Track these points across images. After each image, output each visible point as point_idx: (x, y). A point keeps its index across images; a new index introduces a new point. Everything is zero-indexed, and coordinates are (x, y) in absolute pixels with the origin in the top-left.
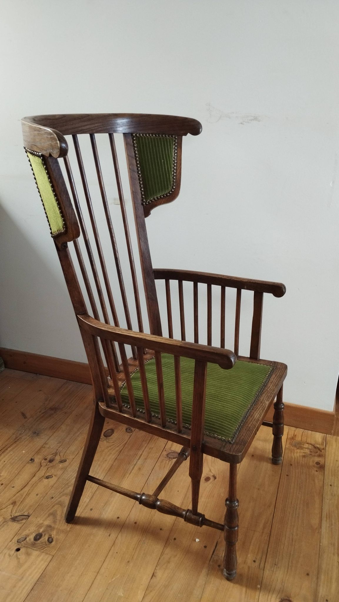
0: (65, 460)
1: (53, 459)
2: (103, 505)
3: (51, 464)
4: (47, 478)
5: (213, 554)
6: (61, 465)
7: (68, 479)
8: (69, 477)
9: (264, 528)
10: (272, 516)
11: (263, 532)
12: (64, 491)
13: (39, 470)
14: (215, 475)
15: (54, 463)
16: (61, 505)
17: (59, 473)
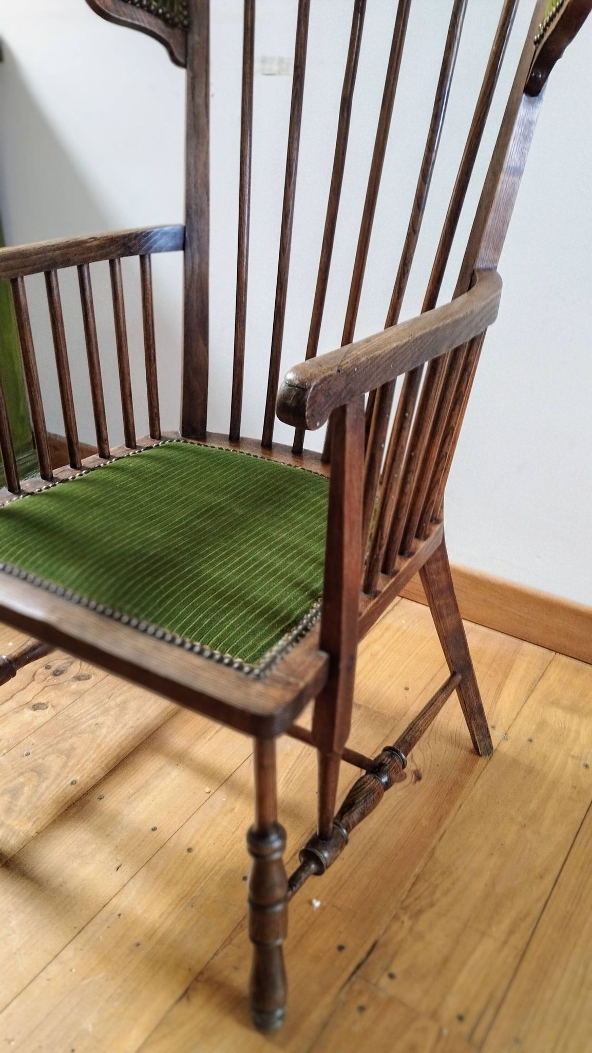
0: (89, 676)
1: (63, 669)
2: (131, 791)
3: (56, 680)
4: (36, 707)
5: (354, 973)
6: (75, 686)
7: (79, 718)
8: (82, 714)
9: (511, 932)
10: (541, 905)
11: (505, 943)
12: (58, 743)
13: (24, 688)
14: (421, 771)
15: (62, 678)
16: (39, 774)
17: (65, 701)
